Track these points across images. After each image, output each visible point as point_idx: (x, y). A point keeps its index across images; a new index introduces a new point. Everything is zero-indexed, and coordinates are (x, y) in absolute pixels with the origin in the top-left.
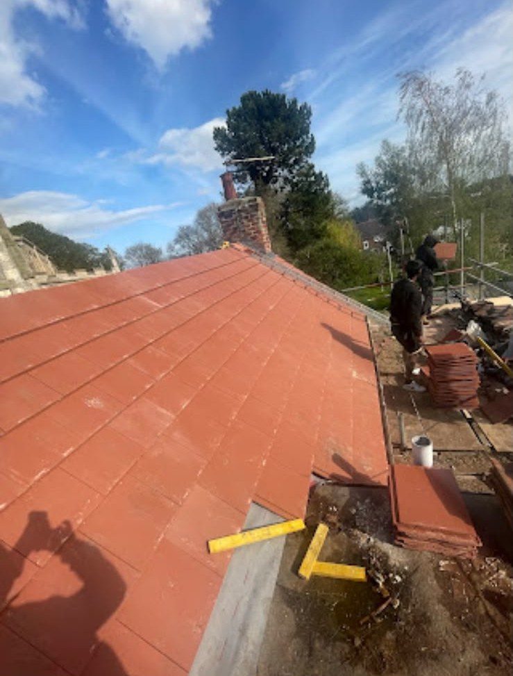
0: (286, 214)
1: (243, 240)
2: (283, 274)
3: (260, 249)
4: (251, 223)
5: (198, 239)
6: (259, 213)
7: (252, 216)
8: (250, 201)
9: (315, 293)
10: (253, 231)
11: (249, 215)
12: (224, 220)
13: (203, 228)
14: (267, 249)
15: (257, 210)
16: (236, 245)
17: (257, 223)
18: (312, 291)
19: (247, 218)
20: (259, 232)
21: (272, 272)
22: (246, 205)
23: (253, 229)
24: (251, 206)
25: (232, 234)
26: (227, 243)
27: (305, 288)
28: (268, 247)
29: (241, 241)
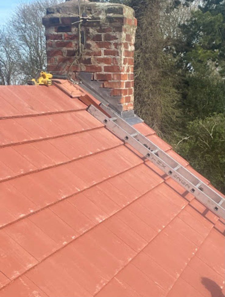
0: (187, 47)
1: (80, 78)
2: (143, 159)
3: (111, 102)
4: (103, 50)
5: (8, 56)
6: (124, 35)
7: (109, 38)
8: (109, 10)
9: (202, 209)
10: (103, 65)
11: (103, 35)
12: (53, 32)
13: (23, 38)
14: (124, 104)
15: (119, 29)
16: (65, 84)
17: (116, 53)
18: (195, 204)
19: (97, 38)
20: (115, 69)
21: (123, 149)
22: (102, 17)
23: (105, 61)
24: (110, 19)
25: (64, 61)
26: (49, 76)
27: (184, 195)
28: (128, 100)
29: (77, 78)
